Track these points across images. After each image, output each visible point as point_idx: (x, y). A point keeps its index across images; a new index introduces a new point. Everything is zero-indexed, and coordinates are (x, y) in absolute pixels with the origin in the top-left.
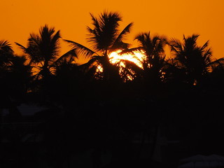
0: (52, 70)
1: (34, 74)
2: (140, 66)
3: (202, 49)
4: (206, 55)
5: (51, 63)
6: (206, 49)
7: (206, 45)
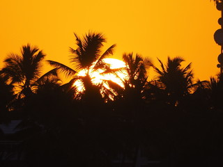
0: (33, 89)
1: (16, 93)
2: (122, 86)
3: (184, 71)
4: (187, 76)
5: (32, 82)
6: (188, 71)
7: (189, 67)
